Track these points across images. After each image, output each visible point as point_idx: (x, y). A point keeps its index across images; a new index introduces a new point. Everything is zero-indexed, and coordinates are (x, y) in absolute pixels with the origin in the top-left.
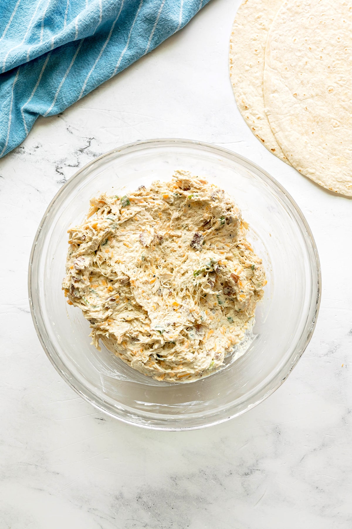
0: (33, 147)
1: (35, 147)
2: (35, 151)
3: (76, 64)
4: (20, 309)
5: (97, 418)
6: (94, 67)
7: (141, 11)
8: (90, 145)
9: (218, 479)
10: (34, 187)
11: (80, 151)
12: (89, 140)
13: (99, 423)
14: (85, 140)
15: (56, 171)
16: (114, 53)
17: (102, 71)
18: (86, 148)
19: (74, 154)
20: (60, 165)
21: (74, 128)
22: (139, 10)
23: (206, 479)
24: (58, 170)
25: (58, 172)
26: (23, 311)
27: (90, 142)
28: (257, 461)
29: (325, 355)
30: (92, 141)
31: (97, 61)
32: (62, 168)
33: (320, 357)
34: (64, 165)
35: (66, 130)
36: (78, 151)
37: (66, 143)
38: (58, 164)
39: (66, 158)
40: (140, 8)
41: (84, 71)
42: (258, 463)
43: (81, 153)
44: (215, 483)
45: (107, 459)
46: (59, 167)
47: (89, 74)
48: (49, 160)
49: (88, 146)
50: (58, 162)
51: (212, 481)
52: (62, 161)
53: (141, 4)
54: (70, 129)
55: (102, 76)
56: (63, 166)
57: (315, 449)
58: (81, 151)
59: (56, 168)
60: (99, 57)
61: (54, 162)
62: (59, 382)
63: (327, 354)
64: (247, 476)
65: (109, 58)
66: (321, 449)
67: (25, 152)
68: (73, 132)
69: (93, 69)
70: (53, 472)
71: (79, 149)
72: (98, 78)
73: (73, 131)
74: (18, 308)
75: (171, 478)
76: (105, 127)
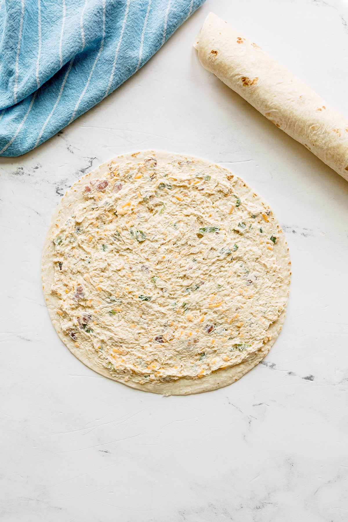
0: (32, 168)
1: (34, 167)
2: (34, 172)
3: (33, 110)
4: (20, 337)
5: (101, 450)
6: (52, 113)
7: (101, 55)
8: (92, 165)
9: (229, 513)
10: (33, 210)
11: (81, 171)
12: (91, 160)
13: (103, 456)
14: (87, 160)
15: (57, 192)
16: (73, 97)
17: (60, 116)
18: (88, 168)
19: (75, 174)
20: (60, 187)
21: (75, 147)
22: (99, 54)
23: (216, 513)
24: (59, 192)
25: (59, 194)
26: (23, 339)
27: (91, 162)
28: (269, 494)
29: (340, 383)
30: (94, 161)
31: (55, 106)
32: (62, 189)
33: (334, 384)
34: (65, 187)
35: (67, 150)
36: (79, 172)
37: (66, 163)
38: (58, 185)
39: (67, 179)
40: (100, 52)
41: (42, 117)
42: (270, 496)
43: (82, 174)
44: (226, 517)
45: (112, 493)
46: (60, 188)
47: (47, 120)
48: (49, 181)
49: (90, 167)
50: (59, 184)
51: (222, 515)
52: (62, 183)
53: (101, 49)
54: (71, 148)
55: (60, 121)
56: (63, 187)
57: (329, 482)
58: (83, 171)
59: (56, 190)
60: (57, 102)
61: (54, 183)
62: (61, 413)
63: (341, 382)
64: (259, 510)
65: (67, 103)
66: (336, 481)
67: (24, 173)
68: (74, 152)
69: (51, 115)
70: (55, 507)
71: (80, 169)
72: (56, 124)
73: (74, 150)
74: (18, 336)
75: (179, 512)
76: (107, 146)
